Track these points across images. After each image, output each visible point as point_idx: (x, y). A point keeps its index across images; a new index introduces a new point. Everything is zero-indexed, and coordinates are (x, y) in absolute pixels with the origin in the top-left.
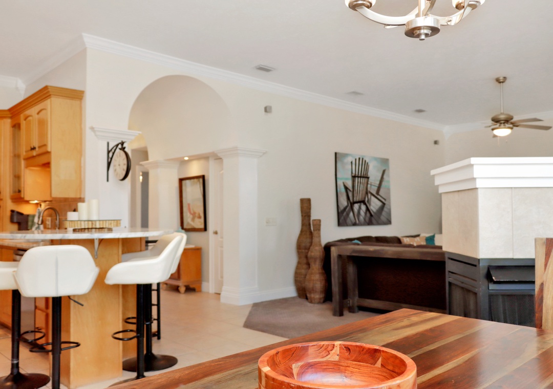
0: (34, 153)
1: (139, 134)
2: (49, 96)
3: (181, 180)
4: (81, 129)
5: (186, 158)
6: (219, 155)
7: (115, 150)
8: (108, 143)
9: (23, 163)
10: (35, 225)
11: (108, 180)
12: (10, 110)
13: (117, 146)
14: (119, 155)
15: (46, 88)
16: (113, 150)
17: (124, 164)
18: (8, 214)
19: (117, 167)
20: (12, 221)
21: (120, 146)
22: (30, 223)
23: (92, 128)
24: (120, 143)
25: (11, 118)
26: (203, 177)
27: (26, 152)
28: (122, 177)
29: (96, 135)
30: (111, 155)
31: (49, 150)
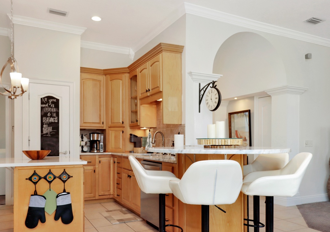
0: (149, 94)
1: (221, 76)
2: (161, 51)
3: (230, 114)
4: (181, 74)
5: (236, 98)
6: (268, 93)
7: (206, 89)
8: (200, 84)
9: (139, 102)
10: (147, 144)
11: (199, 112)
12: (129, 67)
13: (209, 84)
14: (211, 92)
15: (160, 45)
16: (204, 89)
17: (216, 98)
18: (129, 136)
19: (209, 101)
20: (131, 141)
21: (211, 85)
22: (143, 143)
23: (190, 73)
24: (211, 83)
25: (129, 73)
26: (249, 111)
27: (141, 94)
28: (213, 108)
29: (192, 79)
30: (202, 92)
31: (161, 90)
